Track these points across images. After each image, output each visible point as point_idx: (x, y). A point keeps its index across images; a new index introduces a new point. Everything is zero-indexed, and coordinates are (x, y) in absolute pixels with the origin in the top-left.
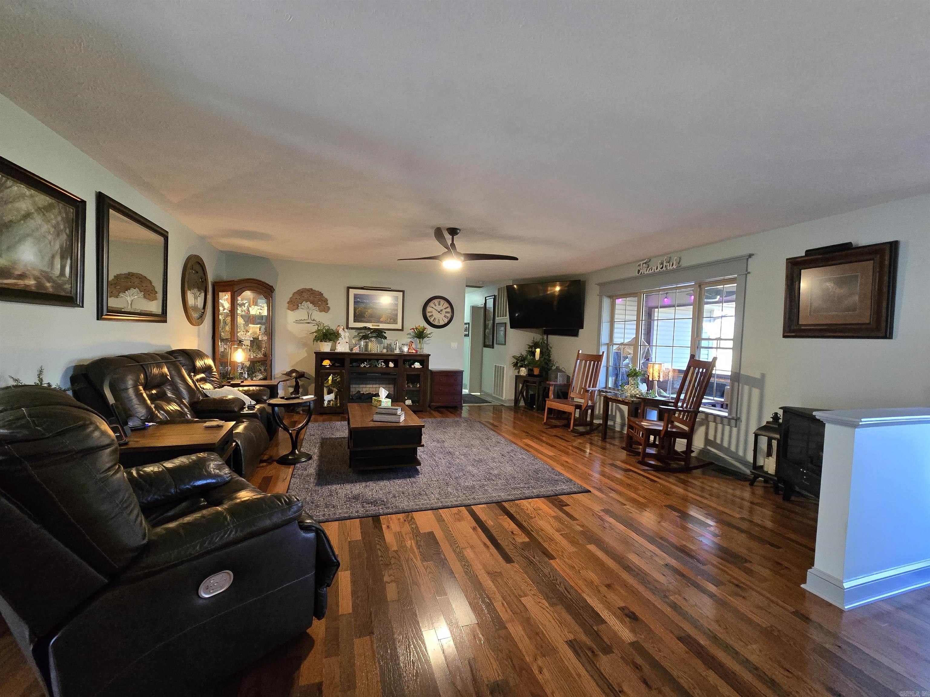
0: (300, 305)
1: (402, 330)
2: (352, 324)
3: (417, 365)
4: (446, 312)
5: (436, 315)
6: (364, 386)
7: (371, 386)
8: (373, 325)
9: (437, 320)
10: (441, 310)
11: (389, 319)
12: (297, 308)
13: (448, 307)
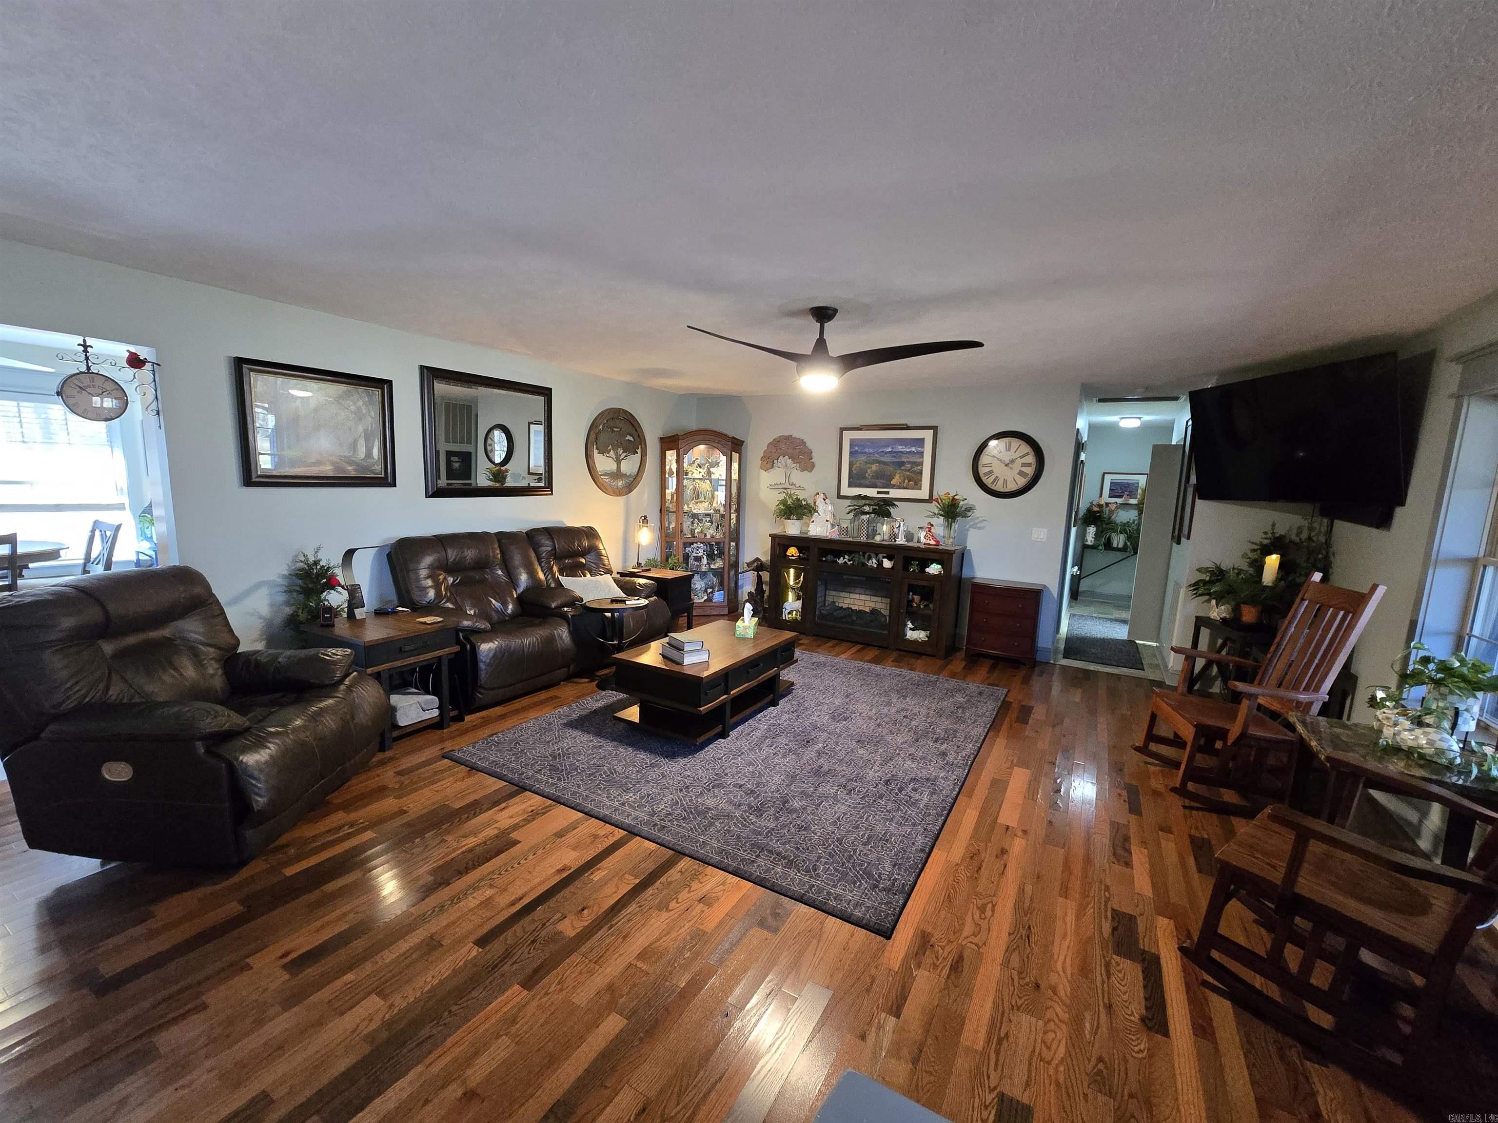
0: (775, 461)
1: (930, 500)
2: (846, 491)
3: (934, 569)
4: (1024, 465)
5: (999, 471)
6: (847, 595)
7: (857, 596)
8: (879, 493)
9: (1001, 482)
10: (1013, 461)
11: (906, 481)
12: (772, 467)
13: (1027, 454)
